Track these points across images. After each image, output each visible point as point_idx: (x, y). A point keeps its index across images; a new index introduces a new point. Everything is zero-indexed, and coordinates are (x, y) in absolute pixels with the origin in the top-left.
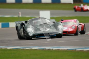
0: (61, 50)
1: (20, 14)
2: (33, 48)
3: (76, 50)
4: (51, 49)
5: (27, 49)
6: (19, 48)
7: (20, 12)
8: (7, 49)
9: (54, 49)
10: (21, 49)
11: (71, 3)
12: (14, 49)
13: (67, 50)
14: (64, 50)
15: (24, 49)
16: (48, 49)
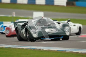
0: (52, 50)
2: (25, 48)
3: (65, 50)
4: (42, 49)
5: (18, 48)
6: (11, 47)
9: (44, 49)
10: (13, 48)
11: (64, 6)
13: (57, 50)
14: (54, 51)
15: (15, 48)
16: (39, 50)
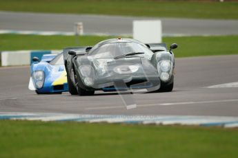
1: (81, 27)
8: (40, 121)
12: (60, 121)
15: (84, 122)
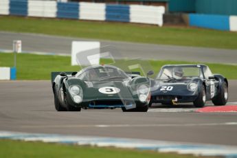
1: (20, 45)
3: (157, 149)
4: (93, 144)
5: (28, 141)
7: (19, 42)
11: (157, 25)
